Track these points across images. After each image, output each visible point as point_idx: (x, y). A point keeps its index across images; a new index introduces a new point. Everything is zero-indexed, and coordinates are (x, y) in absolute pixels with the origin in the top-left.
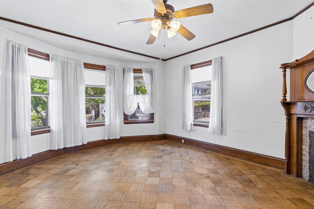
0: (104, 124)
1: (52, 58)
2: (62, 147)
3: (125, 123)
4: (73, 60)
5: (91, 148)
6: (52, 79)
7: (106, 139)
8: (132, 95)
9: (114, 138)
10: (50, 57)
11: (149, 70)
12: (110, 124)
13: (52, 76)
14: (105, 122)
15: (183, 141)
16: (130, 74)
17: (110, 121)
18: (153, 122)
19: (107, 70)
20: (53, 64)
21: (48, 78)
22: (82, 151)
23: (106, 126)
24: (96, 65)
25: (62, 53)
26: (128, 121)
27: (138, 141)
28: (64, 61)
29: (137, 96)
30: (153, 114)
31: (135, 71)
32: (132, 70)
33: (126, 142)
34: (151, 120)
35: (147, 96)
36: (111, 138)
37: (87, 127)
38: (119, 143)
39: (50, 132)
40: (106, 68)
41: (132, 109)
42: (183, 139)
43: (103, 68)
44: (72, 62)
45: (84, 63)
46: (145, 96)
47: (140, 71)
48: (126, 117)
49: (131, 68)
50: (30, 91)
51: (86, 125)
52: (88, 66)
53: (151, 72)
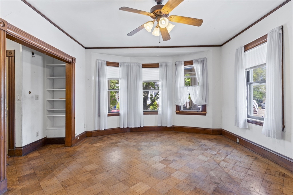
0: (158, 113)
1: (121, 65)
2: (126, 127)
3: (177, 113)
4: (134, 63)
5: (147, 131)
6: (121, 79)
7: (159, 125)
8: (182, 87)
9: (165, 125)
10: (120, 64)
11: (200, 60)
12: (163, 113)
13: (121, 77)
14: (158, 111)
15: (238, 140)
16: (181, 68)
17: (163, 111)
18: (205, 114)
19: (160, 67)
20: (121, 69)
21: (119, 79)
22: (139, 132)
23: (159, 114)
24: (152, 64)
25: (128, 60)
26: (179, 111)
27: (189, 132)
28: (128, 66)
29: (187, 88)
30: (205, 105)
31: (186, 63)
32: (183, 63)
33: (178, 131)
34: (202, 112)
35: (198, 87)
36: (163, 125)
37: (144, 114)
38: (171, 131)
39: (119, 115)
40: (160, 65)
41: (182, 100)
42: (238, 138)
43: (157, 65)
44: (134, 65)
45: (142, 64)
46: (196, 87)
47: (191, 63)
48: (178, 108)
49: (182, 62)
50: (107, 89)
51: (143, 112)
52: (144, 66)
53: (203, 62)
